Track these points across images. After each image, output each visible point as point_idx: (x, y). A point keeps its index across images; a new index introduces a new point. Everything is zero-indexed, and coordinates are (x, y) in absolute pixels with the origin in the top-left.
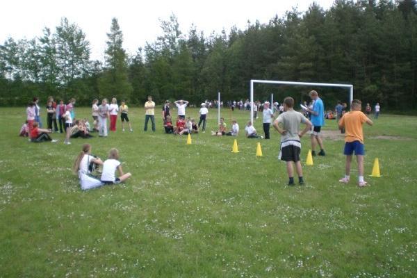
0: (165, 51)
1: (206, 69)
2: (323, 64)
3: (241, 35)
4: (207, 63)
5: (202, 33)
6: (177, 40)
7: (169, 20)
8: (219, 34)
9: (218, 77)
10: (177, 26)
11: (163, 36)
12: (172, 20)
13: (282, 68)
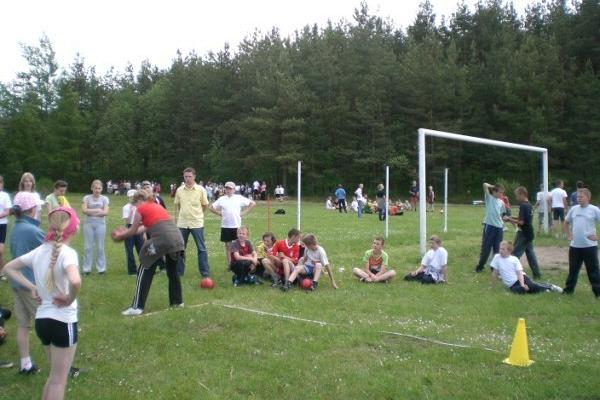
0: (31, 98)
1: (103, 130)
2: (318, 122)
3: (158, 76)
4: (105, 118)
5: (93, 70)
6: (51, 79)
7: (38, 45)
8: (121, 72)
9: (127, 143)
10: (51, 57)
11: (28, 72)
12: (43, 46)
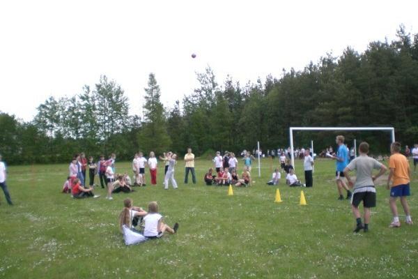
0: (202, 103)
1: (243, 119)
2: (361, 108)
3: (277, 84)
4: (243, 112)
5: (238, 83)
6: (213, 92)
7: (205, 72)
8: (254, 83)
9: (256, 127)
10: (213, 78)
11: (200, 88)
12: (208, 73)
13: (320, 115)
